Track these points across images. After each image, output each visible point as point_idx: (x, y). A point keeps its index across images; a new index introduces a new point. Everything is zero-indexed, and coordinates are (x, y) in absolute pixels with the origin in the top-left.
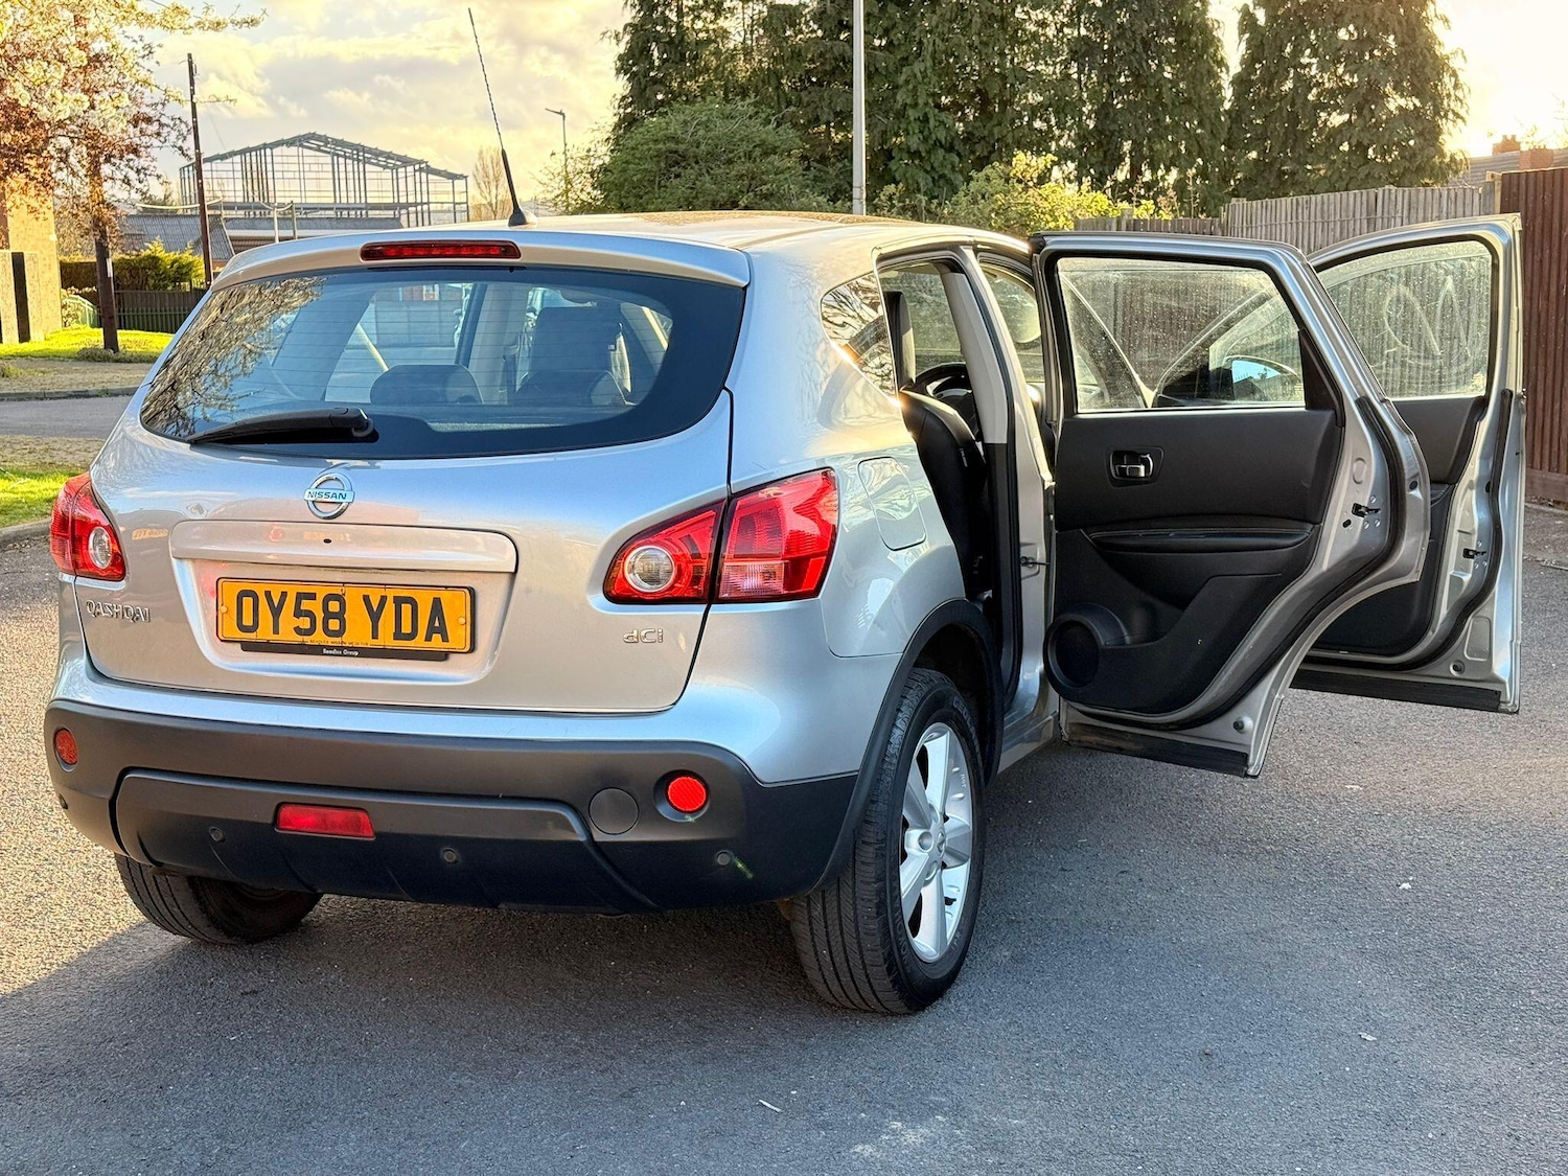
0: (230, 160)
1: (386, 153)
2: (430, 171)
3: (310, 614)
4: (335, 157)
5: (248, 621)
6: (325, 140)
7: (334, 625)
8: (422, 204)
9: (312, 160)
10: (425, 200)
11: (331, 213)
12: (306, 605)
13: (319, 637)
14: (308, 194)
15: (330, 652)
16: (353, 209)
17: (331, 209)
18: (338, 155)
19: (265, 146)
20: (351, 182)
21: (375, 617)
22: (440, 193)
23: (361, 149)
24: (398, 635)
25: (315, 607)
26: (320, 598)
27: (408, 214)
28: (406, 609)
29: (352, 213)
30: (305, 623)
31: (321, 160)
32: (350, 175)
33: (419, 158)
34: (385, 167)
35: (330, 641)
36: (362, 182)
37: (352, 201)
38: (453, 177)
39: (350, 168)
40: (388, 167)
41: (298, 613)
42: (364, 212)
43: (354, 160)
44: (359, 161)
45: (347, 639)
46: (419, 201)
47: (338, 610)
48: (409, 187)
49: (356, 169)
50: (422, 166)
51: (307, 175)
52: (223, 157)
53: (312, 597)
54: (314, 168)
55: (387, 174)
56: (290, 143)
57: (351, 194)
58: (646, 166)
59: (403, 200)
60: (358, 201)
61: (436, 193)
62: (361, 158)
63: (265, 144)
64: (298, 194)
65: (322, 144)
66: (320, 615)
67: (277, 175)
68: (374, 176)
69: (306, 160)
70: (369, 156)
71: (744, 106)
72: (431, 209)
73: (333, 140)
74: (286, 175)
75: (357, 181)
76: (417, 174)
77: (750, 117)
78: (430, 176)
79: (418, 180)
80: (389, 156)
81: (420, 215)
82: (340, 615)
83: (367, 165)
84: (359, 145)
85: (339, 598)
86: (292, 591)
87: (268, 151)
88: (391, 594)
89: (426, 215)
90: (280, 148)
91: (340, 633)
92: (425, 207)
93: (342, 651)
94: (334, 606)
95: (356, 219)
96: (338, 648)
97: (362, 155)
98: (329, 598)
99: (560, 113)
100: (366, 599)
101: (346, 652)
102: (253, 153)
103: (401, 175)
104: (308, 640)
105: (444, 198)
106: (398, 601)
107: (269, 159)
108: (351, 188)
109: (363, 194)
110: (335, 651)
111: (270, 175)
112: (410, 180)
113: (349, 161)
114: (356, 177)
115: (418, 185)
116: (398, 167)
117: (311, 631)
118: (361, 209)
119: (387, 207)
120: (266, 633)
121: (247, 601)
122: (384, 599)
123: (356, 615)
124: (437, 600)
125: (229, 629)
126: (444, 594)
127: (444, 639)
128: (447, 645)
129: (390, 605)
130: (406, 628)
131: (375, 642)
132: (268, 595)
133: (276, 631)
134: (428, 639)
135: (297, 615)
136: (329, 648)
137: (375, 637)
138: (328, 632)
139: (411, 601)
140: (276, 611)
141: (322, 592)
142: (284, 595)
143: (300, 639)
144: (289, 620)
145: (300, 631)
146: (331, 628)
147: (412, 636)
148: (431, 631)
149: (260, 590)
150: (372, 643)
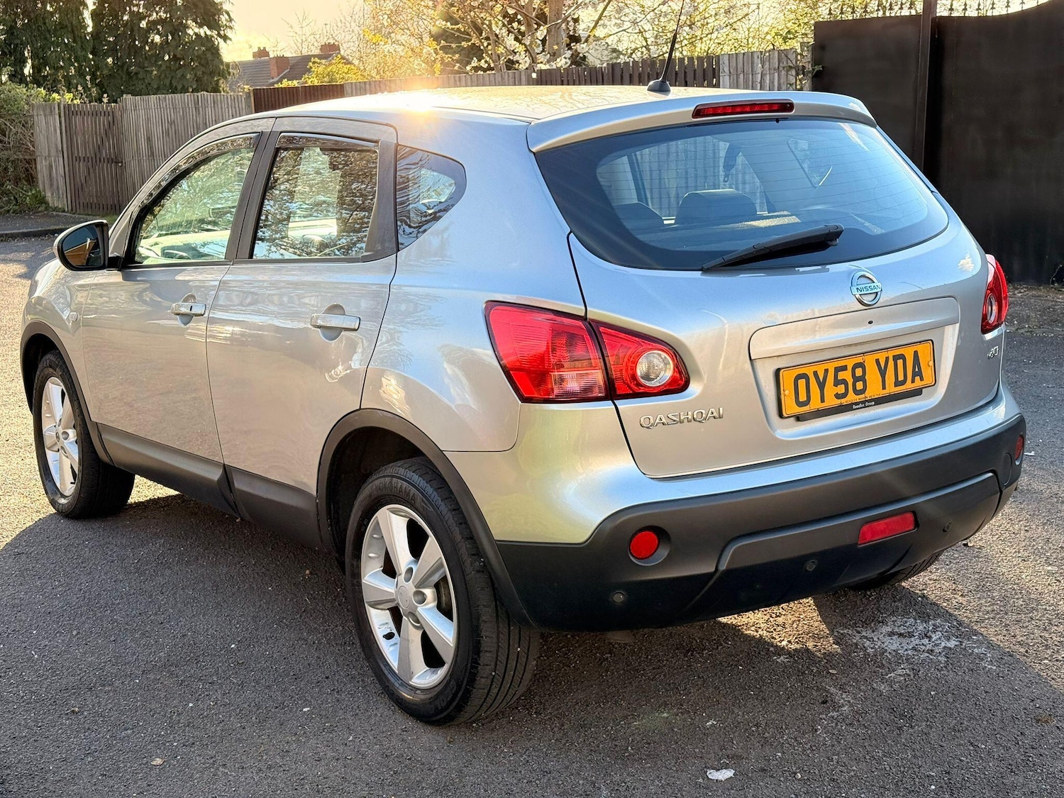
3: (844, 382)
5: (803, 398)
7: (860, 385)
12: (841, 375)
13: (852, 397)
15: (858, 407)
21: (883, 373)
24: (897, 384)
25: (846, 375)
26: (850, 368)
28: (900, 362)
30: (841, 389)
35: (857, 398)
41: (837, 382)
45: (869, 394)
47: (861, 374)
53: (844, 368)
66: (850, 381)
82: (863, 379)
85: (861, 365)
86: (831, 367)
88: (891, 354)
91: (863, 391)
93: (865, 404)
94: (859, 372)
96: (862, 402)
98: (855, 366)
100: (877, 362)
101: (867, 404)
104: (844, 401)
106: (896, 358)
110: (861, 405)
117: (844, 395)
120: (816, 404)
121: (802, 383)
122: (887, 359)
123: (873, 375)
124: (916, 353)
125: (791, 407)
126: (919, 348)
127: (922, 379)
128: (923, 383)
129: (891, 363)
130: (901, 378)
131: (884, 391)
132: (815, 374)
133: (823, 400)
134: (913, 381)
135: (836, 385)
136: (856, 404)
137: (884, 388)
138: (857, 392)
139: (902, 357)
140: (822, 385)
141: (850, 363)
142: (826, 371)
143: (838, 402)
144: (830, 390)
145: (838, 396)
146: (858, 389)
147: (904, 382)
148: (914, 374)
149: (810, 371)
150: (882, 393)
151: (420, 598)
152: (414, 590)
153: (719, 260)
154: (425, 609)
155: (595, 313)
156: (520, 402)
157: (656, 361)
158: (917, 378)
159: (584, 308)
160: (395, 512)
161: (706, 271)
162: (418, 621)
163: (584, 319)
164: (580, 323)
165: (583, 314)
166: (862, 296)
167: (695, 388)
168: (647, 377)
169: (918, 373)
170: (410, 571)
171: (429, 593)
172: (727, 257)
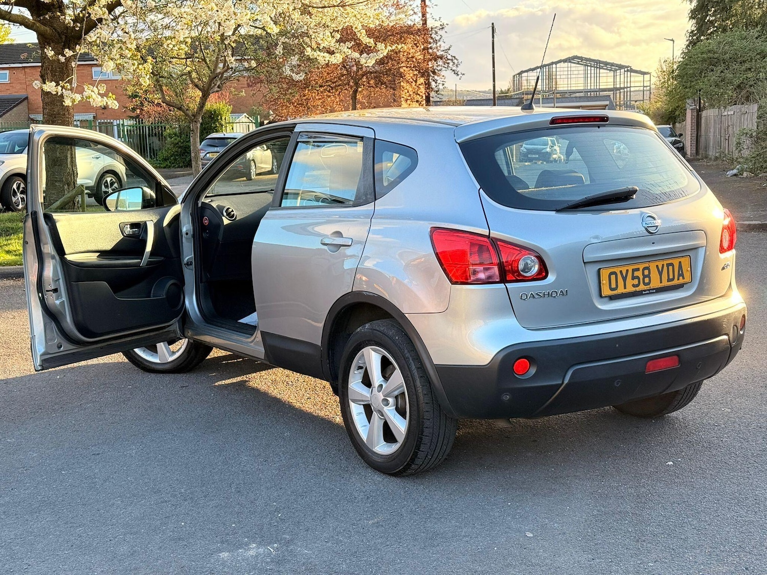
0: (536, 71)
1: (611, 63)
2: (632, 71)
3: (638, 278)
4: (586, 67)
5: (614, 286)
6: (581, 58)
7: (647, 280)
8: (627, 87)
9: (574, 69)
10: (629, 86)
11: (582, 95)
12: (636, 274)
13: (642, 287)
14: (571, 86)
15: (646, 292)
16: (593, 92)
17: (582, 92)
18: (588, 66)
19: (552, 63)
20: (593, 79)
21: (660, 274)
22: (636, 81)
23: (598, 62)
24: (669, 280)
25: (639, 274)
26: (641, 270)
27: (620, 93)
28: (671, 268)
29: (592, 93)
30: (636, 282)
31: (580, 69)
32: (593, 75)
33: (628, 65)
34: (610, 70)
35: (645, 288)
36: (598, 78)
37: (592, 87)
38: (644, 73)
39: (593, 72)
40: (612, 70)
41: (633, 278)
42: (598, 93)
43: (595, 67)
44: (597, 68)
45: (652, 285)
46: (626, 86)
47: (648, 274)
48: (621, 79)
49: (595, 72)
50: (629, 68)
51: (572, 76)
52: (533, 70)
53: (638, 270)
54: (576, 72)
55: (612, 74)
56: (565, 61)
57: (592, 84)
59: (618, 86)
60: (595, 88)
61: (635, 82)
62: (598, 66)
64: (567, 85)
65: (580, 61)
66: (641, 277)
67: (558, 77)
68: (605, 75)
69: (572, 69)
70: (603, 65)
72: (631, 90)
73: (585, 58)
74: (562, 77)
75: (595, 78)
76: (626, 73)
77: (756, 38)
78: (632, 73)
79: (626, 76)
80: (612, 65)
81: (626, 93)
82: (648, 276)
83: (601, 70)
84: (598, 60)
85: (648, 268)
86: (630, 268)
87: (554, 66)
88: (665, 263)
89: (629, 93)
90: (560, 64)
91: (649, 284)
92: (628, 89)
94: (646, 272)
96: (648, 290)
97: (599, 64)
98: (644, 269)
99: (672, 40)
100: (657, 267)
101: (651, 291)
102: (547, 67)
103: (618, 74)
104: (638, 289)
105: (638, 84)
106: (668, 265)
107: (554, 70)
108: (593, 81)
109: (598, 84)
110: (648, 292)
111: (554, 77)
112: (622, 76)
113: (592, 68)
114: (595, 76)
115: (626, 78)
116: (616, 70)
117: (638, 285)
118: (596, 91)
119: (609, 90)
120: (621, 290)
121: (613, 277)
122: (663, 265)
123: (654, 275)
124: (680, 262)
125: (606, 291)
126: (682, 260)
127: (683, 278)
128: (684, 280)
129: (665, 268)
130: (671, 277)
131: (661, 284)
132: (621, 272)
133: (625, 288)
134: (678, 279)
135: (633, 279)
136: (645, 291)
137: (661, 282)
138: (645, 284)
139: (672, 264)
140: (625, 279)
141: (641, 267)
142: (627, 271)
143: (634, 289)
144: (630, 282)
145: (634, 286)
146: (646, 282)
147: (673, 279)
148: (679, 275)
149: (617, 270)
150: (660, 285)
151: (385, 403)
152: (383, 398)
153: (566, 205)
154: (388, 410)
155: (494, 234)
156: (451, 284)
157: (529, 262)
158: (681, 278)
159: (488, 231)
160: (374, 350)
161: (558, 211)
162: (383, 416)
163: (488, 237)
164: (486, 239)
165: (488, 234)
166: (649, 228)
167: (551, 278)
168: (524, 271)
169: (681, 275)
170: (381, 386)
171: (391, 400)
172: (570, 204)
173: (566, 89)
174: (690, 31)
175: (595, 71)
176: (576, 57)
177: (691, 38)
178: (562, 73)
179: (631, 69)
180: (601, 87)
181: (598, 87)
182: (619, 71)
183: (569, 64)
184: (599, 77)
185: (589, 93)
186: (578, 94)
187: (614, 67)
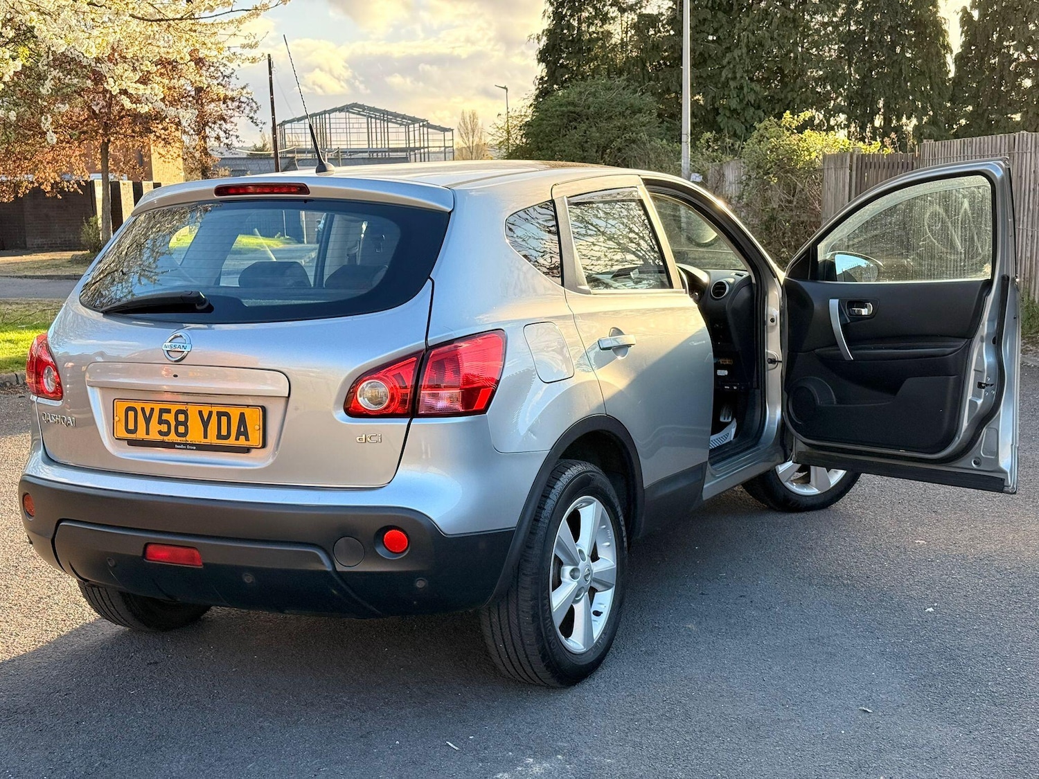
0: (303, 122)
1: (402, 115)
2: (429, 126)
3: (168, 423)
4: (370, 119)
5: (131, 426)
6: (362, 107)
7: (181, 429)
8: (424, 148)
9: (354, 121)
10: (426, 145)
11: (366, 155)
12: (165, 416)
13: (173, 437)
14: (352, 143)
15: (180, 447)
16: (380, 152)
17: (367, 152)
18: (371, 117)
19: (325, 112)
20: (379, 135)
21: (206, 424)
23: (386, 113)
24: (219, 437)
25: (170, 417)
26: (173, 412)
27: (415, 154)
28: (224, 419)
29: (380, 154)
30: (164, 428)
31: (361, 121)
32: (379, 130)
33: (423, 118)
34: (401, 124)
35: (179, 440)
36: (386, 134)
37: (379, 146)
38: (444, 130)
39: (378, 125)
40: (403, 125)
41: (161, 422)
42: (387, 154)
43: (381, 120)
44: (384, 121)
45: (190, 438)
46: (422, 146)
47: (183, 420)
48: (416, 137)
49: (382, 126)
50: (426, 123)
51: (352, 131)
53: (168, 411)
54: (356, 126)
55: (403, 129)
56: (341, 110)
57: (379, 142)
58: (554, 122)
59: (412, 145)
60: (383, 147)
61: (433, 140)
62: (385, 119)
63: (325, 111)
64: (346, 143)
65: (361, 110)
66: (173, 424)
67: (333, 131)
68: (394, 130)
69: (351, 121)
70: (391, 117)
71: (620, 81)
72: (430, 151)
73: (368, 107)
74: (339, 131)
75: (383, 134)
76: (421, 128)
77: (624, 89)
78: (429, 130)
79: (422, 132)
80: (404, 117)
81: (423, 156)
82: (185, 424)
83: (389, 124)
84: (385, 110)
85: (184, 412)
86: (157, 407)
87: (327, 115)
88: (215, 410)
89: (426, 155)
90: (334, 113)
91: (185, 434)
92: (426, 150)
93: (186, 446)
94: (181, 418)
95: (382, 158)
96: (184, 444)
97: (387, 116)
98: (178, 412)
99: (505, 88)
100: (200, 413)
101: (189, 447)
102: (318, 117)
103: (411, 129)
105: (438, 144)
106: (219, 414)
107: (327, 121)
108: (379, 138)
109: (386, 142)
110: (182, 447)
111: (328, 131)
112: (417, 132)
113: (378, 121)
114: (383, 131)
115: (422, 136)
116: (409, 124)
117: (167, 434)
118: (385, 152)
119: (401, 150)
120: (143, 434)
121: (131, 414)
123: (195, 423)
124: (242, 414)
125: (120, 431)
126: (247, 411)
127: (247, 439)
129: (214, 417)
130: (224, 432)
131: (206, 440)
132: (143, 409)
133: (148, 433)
134: (237, 439)
136: (180, 444)
137: (206, 437)
138: (178, 434)
139: (227, 414)
140: (148, 421)
141: (174, 408)
142: (152, 410)
143: (160, 438)
144: (155, 426)
145: (160, 433)
146: (179, 431)
147: (228, 437)
148: (239, 434)
149: (138, 406)
150: (203, 441)
158: (242, 437)
161: (104, 313)
169: (243, 433)
173: (345, 147)
174: (539, 77)
175: (382, 124)
176: (355, 105)
177: (540, 86)
178: (338, 126)
179: (428, 123)
180: (391, 146)
181: (387, 146)
182: (412, 126)
183: (347, 113)
184: (388, 132)
185: (375, 154)
186: (361, 154)
187: (408, 121)
